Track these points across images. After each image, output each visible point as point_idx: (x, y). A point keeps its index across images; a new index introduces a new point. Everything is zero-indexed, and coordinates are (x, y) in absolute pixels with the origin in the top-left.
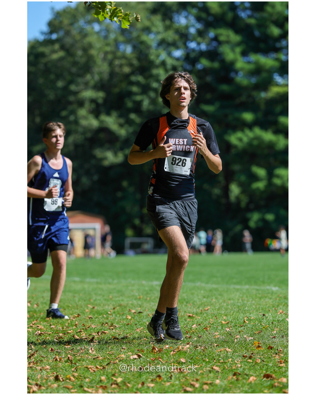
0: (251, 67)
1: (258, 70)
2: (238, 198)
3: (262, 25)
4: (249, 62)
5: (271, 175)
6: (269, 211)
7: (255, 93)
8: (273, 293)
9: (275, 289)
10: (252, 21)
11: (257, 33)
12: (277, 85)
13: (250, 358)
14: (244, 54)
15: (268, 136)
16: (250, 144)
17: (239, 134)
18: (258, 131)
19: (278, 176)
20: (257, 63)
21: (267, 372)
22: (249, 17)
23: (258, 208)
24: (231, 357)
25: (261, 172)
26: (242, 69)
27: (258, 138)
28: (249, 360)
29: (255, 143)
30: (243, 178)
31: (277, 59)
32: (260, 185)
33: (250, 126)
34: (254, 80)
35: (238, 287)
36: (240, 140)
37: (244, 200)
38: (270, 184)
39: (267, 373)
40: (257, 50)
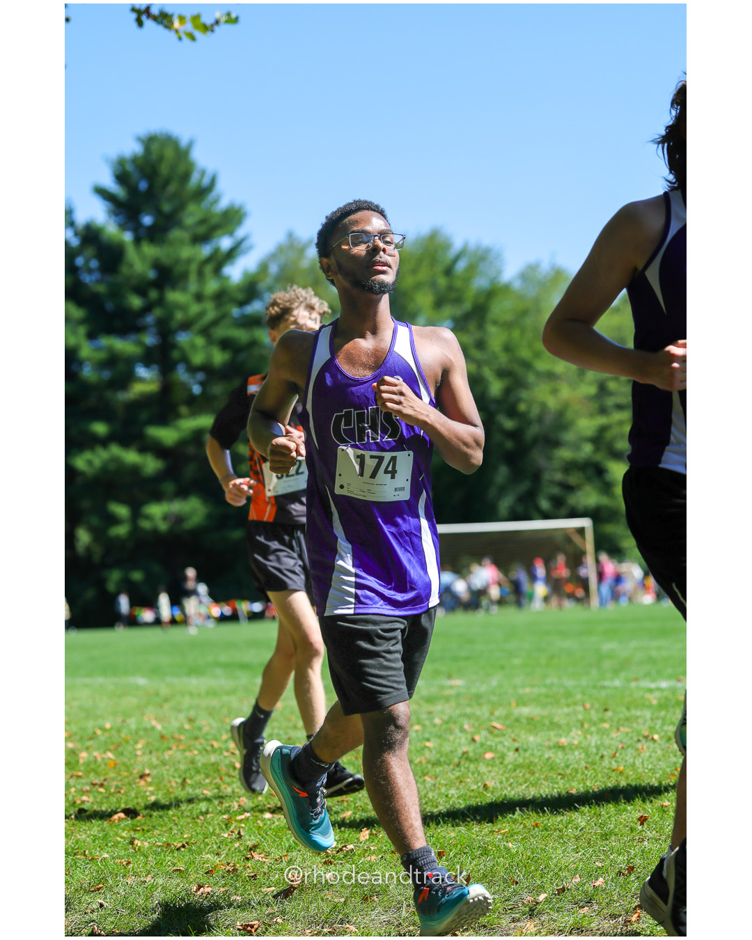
0: (102, 355)
1: (112, 360)
2: (88, 549)
3: (116, 293)
4: (99, 349)
5: (136, 514)
6: (135, 567)
7: (109, 394)
8: (137, 688)
9: (141, 681)
10: (101, 289)
11: (110, 306)
12: (141, 380)
13: (102, 785)
14: (91, 336)
15: (131, 457)
16: (104, 469)
17: (88, 455)
18: (115, 450)
19: (148, 517)
20: (110, 350)
21: (126, 805)
22: (98, 282)
23: (118, 564)
24: (74, 786)
25: (121, 511)
26: (89, 359)
27: (116, 460)
28: (102, 790)
29: (112, 467)
30: (95, 521)
31: (140, 343)
32: (121, 531)
33: (104, 442)
34: (106, 375)
35: (88, 680)
36: (90, 463)
37: (98, 552)
38: (135, 529)
39: (127, 807)
40: (111, 331)
